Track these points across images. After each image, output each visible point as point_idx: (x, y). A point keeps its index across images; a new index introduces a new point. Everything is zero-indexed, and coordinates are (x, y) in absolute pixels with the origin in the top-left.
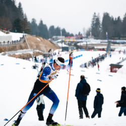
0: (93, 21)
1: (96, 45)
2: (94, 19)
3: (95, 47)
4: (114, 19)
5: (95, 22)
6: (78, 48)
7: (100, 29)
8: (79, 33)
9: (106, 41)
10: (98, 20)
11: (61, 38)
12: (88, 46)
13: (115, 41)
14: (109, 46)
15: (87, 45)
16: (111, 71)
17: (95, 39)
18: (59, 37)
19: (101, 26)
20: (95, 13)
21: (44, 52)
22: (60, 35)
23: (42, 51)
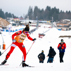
0: (29, 11)
2: (29, 9)
3: (30, 24)
4: (40, 10)
5: (30, 11)
6: (21, 24)
7: (33, 15)
8: (21, 16)
10: (31, 10)
11: (12, 19)
12: (27, 24)
13: (41, 21)
14: (38, 24)
15: (26, 23)
16: (39, 37)
18: (10, 18)
19: (33, 13)
20: (30, 6)
21: (3, 26)
23: (1, 25)
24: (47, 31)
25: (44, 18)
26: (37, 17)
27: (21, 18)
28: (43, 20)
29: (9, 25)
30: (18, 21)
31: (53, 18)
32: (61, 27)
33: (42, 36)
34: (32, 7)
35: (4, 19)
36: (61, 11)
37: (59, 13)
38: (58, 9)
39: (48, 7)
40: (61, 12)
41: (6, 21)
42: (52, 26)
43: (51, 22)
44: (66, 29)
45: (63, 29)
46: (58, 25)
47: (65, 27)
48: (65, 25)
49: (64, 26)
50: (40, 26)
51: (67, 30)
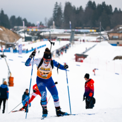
0: (55, 11)
1: (59, 35)
2: (55, 9)
3: (58, 37)
4: (76, 9)
5: (57, 12)
6: (41, 38)
7: (62, 19)
8: (41, 23)
9: (70, 30)
10: (59, 9)
13: (78, 30)
14: (72, 36)
15: (50, 35)
16: (76, 61)
17: (57, 28)
18: (20, 27)
19: (63, 16)
20: (57, 3)
21: (7, 42)
23: (4, 41)
24: (90, 48)
25: (84, 25)
26: (70, 23)
27: (41, 26)
28: (83, 29)
29: (18, 40)
30: (36, 32)
31: (100, 23)
32: (116, 39)
33: (81, 58)
34: (61, 3)
35: (9, 29)
36: (116, 9)
37: (112, 14)
38: (109, 5)
39: (90, 3)
40: (115, 11)
41: (13, 33)
42: (100, 38)
43: (98, 31)
45: (120, 43)
46: (111, 35)
50: (76, 40)
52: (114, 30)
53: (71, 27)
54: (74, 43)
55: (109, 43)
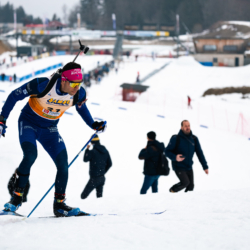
1: (91, 42)
3: (90, 47)
6: (53, 49)
7: (100, 7)
8: (55, 16)
9: (113, 33)
11: (15, 27)
12: (74, 44)
13: (131, 33)
14: (118, 45)
15: (71, 42)
16: (125, 99)
17: (88, 28)
18: (10, 25)
19: (101, 2)
22: (12, 21)
26: (114, 17)
27: (55, 24)
28: (141, 29)
31: (178, 17)
32: (211, 51)
33: (133, 91)
42: (178, 50)
43: (172, 34)
44: (233, 61)
45: (219, 61)
46: (200, 44)
47: (228, 51)
48: (228, 43)
49: (225, 46)
50: (128, 54)
51: (237, 64)
52: (211, 32)
53: (114, 26)
54: (121, 60)
55: (196, 59)
